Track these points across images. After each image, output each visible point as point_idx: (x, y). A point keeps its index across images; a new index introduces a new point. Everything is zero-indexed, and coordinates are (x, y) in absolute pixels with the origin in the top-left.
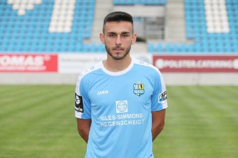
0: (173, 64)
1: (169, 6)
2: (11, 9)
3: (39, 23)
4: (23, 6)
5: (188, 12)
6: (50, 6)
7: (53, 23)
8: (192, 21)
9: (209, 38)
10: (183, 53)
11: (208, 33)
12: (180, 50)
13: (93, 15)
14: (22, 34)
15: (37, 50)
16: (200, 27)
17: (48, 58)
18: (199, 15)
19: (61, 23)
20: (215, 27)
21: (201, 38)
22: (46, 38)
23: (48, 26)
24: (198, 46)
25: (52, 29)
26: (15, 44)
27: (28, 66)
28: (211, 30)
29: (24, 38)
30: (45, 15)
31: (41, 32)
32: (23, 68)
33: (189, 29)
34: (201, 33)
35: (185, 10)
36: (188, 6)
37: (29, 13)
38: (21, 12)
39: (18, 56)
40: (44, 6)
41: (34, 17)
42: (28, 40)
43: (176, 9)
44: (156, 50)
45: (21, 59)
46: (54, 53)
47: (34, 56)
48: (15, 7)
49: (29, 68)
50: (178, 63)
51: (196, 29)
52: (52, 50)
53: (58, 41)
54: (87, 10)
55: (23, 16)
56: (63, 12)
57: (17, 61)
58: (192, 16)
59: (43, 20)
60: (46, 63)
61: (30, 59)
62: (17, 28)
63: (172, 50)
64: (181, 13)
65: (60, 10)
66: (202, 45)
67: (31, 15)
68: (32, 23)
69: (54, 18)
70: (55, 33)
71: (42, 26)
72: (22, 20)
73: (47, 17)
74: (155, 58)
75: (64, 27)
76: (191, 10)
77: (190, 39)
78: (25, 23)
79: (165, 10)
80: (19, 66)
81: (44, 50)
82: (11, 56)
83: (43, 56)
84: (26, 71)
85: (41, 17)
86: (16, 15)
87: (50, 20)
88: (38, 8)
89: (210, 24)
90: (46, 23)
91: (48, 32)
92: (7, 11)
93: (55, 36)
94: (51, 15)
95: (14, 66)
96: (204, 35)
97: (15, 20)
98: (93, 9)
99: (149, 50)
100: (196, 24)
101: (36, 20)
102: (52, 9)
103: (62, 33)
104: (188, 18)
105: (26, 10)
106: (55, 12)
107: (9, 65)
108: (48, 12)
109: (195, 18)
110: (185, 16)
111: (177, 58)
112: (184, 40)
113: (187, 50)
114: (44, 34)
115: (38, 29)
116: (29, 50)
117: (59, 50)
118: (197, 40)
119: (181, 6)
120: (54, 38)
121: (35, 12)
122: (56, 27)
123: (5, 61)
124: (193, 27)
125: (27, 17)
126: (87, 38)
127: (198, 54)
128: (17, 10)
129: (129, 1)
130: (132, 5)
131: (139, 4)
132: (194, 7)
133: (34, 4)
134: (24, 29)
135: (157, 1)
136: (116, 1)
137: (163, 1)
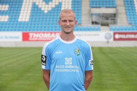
0: (123, 36)
1: (118, 8)
2: (41, 10)
3: (55, 17)
4: (46, 9)
5: (127, 11)
6: (59, 9)
8: (130, 15)
10: (127, 31)
12: (126, 29)
13: (81, 12)
14: (47, 22)
15: (56, 30)
16: (134, 18)
24: (134, 28)
26: (45, 27)
29: (49, 24)
30: (57, 13)
33: (129, 19)
34: (135, 21)
35: (126, 10)
36: (127, 8)
37: (50, 12)
38: (46, 12)
39: (47, 33)
40: (56, 9)
41: (52, 14)
42: (51, 25)
43: (122, 10)
44: (114, 30)
45: (49, 34)
47: (55, 33)
48: (43, 9)
50: (126, 36)
51: (132, 19)
54: (78, 10)
55: (47, 13)
57: (47, 36)
58: (130, 13)
61: (53, 34)
62: (45, 20)
63: (122, 30)
67: (51, 13)
68: (52, 17)
72: (47, 16)
74: (115, 34)
76: (129, 10)
77: (130, 24)
78: (48, 17)
79: (117, 10)
80: (48, 38)
82: (44, 33)
83: (60, 33)
85: (55, 14)
86: (44, 13)
88: (53, 9)
92: (39, 11)
95: (46, 38)
97: (43, 16)
98: (81, 10)
99: (110, 30)
100: (132, 16)
104: (128, 13)
105: (48, 10)
107: (43, 38)
108: (59, 11)
109: (131, 13)
110: (126, 13)
111: (125, 34)
112: (127, 24)
113: (129, 30)
115: (55, 20)
116: (52, 30)
118: (134, 24)
119: (123, 8)
121: (53, 11)
123: (41, 35)
124: (131, 18)
125: (49, 14)
126: (80, 24)
128: (44, 11)
129: (98, 6)
130: (100, 7)
131: (103, 7)
132: (130, 8)
133: (52, 8)
134: (48, 20)
135: (111, 6)
136: (92, 6)
137: (114, 6)
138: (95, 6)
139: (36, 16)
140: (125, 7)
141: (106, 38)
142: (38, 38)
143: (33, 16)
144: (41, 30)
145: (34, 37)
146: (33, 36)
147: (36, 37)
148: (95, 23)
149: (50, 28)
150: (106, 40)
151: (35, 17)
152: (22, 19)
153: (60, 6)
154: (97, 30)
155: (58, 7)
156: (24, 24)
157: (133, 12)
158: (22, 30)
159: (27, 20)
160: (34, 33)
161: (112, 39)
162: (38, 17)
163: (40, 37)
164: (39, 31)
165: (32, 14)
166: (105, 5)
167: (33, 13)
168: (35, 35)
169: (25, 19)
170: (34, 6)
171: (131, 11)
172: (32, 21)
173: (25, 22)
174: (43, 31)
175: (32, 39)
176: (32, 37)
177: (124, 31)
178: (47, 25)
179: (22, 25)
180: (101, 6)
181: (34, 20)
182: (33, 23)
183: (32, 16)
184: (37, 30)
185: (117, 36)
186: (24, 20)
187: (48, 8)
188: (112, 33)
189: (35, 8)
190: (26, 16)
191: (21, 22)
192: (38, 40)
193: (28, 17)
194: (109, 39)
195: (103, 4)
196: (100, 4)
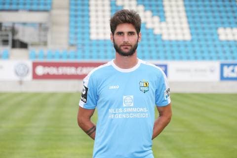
0: (53, 71)
1: (55, 12)
5: (73, 19)
8: (76, 27)
11: (91, 40)
12: (61, 57)
16: (83, 33)
18: (83, 22)
20: (98, 34)
21: (83, 45)
24: (79, 53)
28: (93, 37)
33: (72, 36)
34: (83, 39)
35: (70, 16)
36: (73, 13)
43: (62, 15)
44: (36, 57)
50: (58, 71)
51: (79, 36)
58: (76, 22)
63: (53, 57)
74: (35, 65)
76: (76, 16)
77: (72, 45)
89: (93, 30)
96: (86, 42)
99: (30, 57)
100: (79, 30)
104: (73, 24)
110: (70, 22)
111: (57, 65)
113: (68, 57)
118: (80, 46)
119: (66, 12)
124: (76, 33)
130: (17, 10)
131: (24, 10)
135: (42, 7)
137: (48, 7)
140: (70, 10)
141: (17, 73)
150: (17, 78)
161: (30, 76)
166: (28, 7)
171: (80, 19)
177: (57, 60)
180: (21, 6)
185: (40, 71)
188: (30, 64)
194: (22, 75)
195: (25, 4)
196: (18, 4)
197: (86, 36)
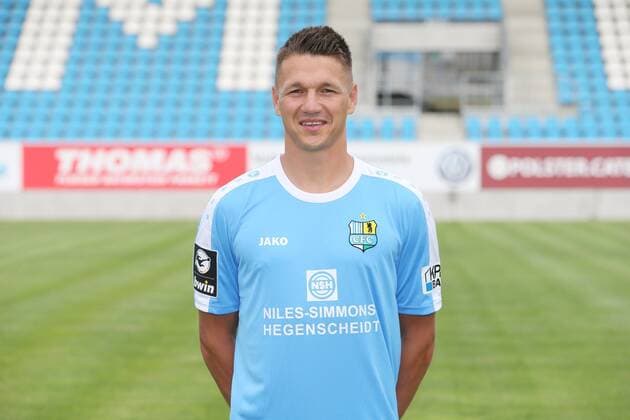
0: (530, 167)
1: (513, 24)
2: (121, 33)
3: (193, 68)
4: (150, 26)
5: (558, 39)
6: (216, 26)
7: (227, 69)
8: (570, 60)
9: (614, 104)
10: (553, 141)
11: (611, 91)
12: (544, 133)
14: (153, 95)
15: (192, 133)
16: (591, 75)
17: (221, 155)
19: (246, 68)
20: (626, 75)
21: (595, 103)
22: (214, 104)
23: (216, 76)
24: (589, 123)
25: (225, 83)
26: (139, 119)
27: (174, 173)
28: (616, 82)
29: (160, 104)
30: (205, 47)
31: (199, 89)
32: (161, 180)
34: (593, 89)
35: (550, 33)
36: (556, 24)
37: (168, 43)
38: (147, 41)
39: (149, 149)
40: (200, 26)
41: (178, 53)
42: (168, 111)
43: (528, 33)
44: (486, 133)
45: (158, 155)
46: (236, 141)
47: (188, 150)
48: (131, 28)
49: (176, 180)
50: (543, 166)
51: (582, 80)
52: (228, 134)
53: (242, 110)
55: (151, 50)
56: (249, 40)
57: (148, 163)
58: (568, 47)
59: (202, 61)
60: (217, 167)
61: (178, 157)
62: (139, 82)
63: (526, 133)
64: (540, 40)
65: (242, 34)
66: (598, 119)
67: (170, 47)
68: (176, 68)
69: (229, 53)
70: (234, 92)
71: (201, 76)
72: (150, 61)
73: (212, 53)
74: (487, 154)
75: (254, 76)
76: (566, 33)
77: (568, 104)
78: (158, 67)
79: (503, 36)
80: (152, 173)
81: (210, 134)
82: (131, 149)
83: (210, 148)
84: (169, 186)
85: (195, 53)
86: (135, 47)
87: (218, 61)
88: (186, 29)
89: (613, 68)
90: (208, 68)
91: (215, 90)
92: (113, 39)
93: (233, 99)
94: (220, 47)
95: (140, 174)
97: (133, 61)
99: (468, 134)
100: (578, 66)
101: (185, 61)
102: (222, 34)
103: (252, 92)
104: (560, 52)
105: (159, 35)
106: (231, 40)
107: (128, 173)
108: (214, 39)
109: (577, 52)
110: (551, 48)
112: (552, 107)
113: (563, 133)
114: (207, 96)
115: (191, 82)
116: (173, 133)
117: (247, 134)
118: (587, 107)
119: (537, 23)
120: (232, 104)
121: (182, 40)
122: (236, 76)
123: (118, 162)
124: (573, 75)
125: (163, 53)
127: (591, 141)
128: (136, 36)
129: (410, 12)
130: (419, 20)
131: (436, 18)
132: (572, 25)
133: (178, 22)
134: (156, 81)
135: (478, 12)
136: (379, 12)
137: (493, 12)
138: (393, 12)
139: (98, 61)
140: (548, 19)
141: (443, 174)
142: (104, 173)
143: (80, 61)
144: (117, 133)
145: (83, 166)
146: (75, 164)
147: (90, 172)
148: (389, 100)
149: (166, 125)
150: (442, 186)
151: (88, 67)
152: (24, 77)
153: (218, 12)
154: (398, 134)
155: (209, 19)
156: (34, 104)
157: (585, 47)
158: (25, 134)
159: (52, 83)
160: (81, 147)
161: (473, 182)
162: (106, 67)
163: (111, 167)
164: (108, 140)
165: (77, 53)
166: (444, 11)
167: (84, 47)
168: (86, 159)
169: (42, 76)
170: (87, 12)
171: (574, 39)
172: (73, 89)
173: (37, 92)
174: (128, 140)
175: (75, 180)
176: (74, 169)
177: (535, 141)
178: (150, 111)
179: (24, 110)
180: (427, 11)
181: (86, 81)
182: (82, 96)
183: (76, 61)
184: (99, 133)
185: (500, 167)
186: (33, 83)
187: (159, 20)
188: (473, 150)
189: (91, 19)
190: (46, 62)
191: (19, 92)
192: (101, 187)
193: (56, 68)
195: (435, 6)
196: (419, 6)
197: (597, 81)
